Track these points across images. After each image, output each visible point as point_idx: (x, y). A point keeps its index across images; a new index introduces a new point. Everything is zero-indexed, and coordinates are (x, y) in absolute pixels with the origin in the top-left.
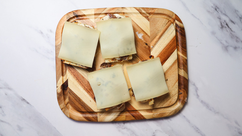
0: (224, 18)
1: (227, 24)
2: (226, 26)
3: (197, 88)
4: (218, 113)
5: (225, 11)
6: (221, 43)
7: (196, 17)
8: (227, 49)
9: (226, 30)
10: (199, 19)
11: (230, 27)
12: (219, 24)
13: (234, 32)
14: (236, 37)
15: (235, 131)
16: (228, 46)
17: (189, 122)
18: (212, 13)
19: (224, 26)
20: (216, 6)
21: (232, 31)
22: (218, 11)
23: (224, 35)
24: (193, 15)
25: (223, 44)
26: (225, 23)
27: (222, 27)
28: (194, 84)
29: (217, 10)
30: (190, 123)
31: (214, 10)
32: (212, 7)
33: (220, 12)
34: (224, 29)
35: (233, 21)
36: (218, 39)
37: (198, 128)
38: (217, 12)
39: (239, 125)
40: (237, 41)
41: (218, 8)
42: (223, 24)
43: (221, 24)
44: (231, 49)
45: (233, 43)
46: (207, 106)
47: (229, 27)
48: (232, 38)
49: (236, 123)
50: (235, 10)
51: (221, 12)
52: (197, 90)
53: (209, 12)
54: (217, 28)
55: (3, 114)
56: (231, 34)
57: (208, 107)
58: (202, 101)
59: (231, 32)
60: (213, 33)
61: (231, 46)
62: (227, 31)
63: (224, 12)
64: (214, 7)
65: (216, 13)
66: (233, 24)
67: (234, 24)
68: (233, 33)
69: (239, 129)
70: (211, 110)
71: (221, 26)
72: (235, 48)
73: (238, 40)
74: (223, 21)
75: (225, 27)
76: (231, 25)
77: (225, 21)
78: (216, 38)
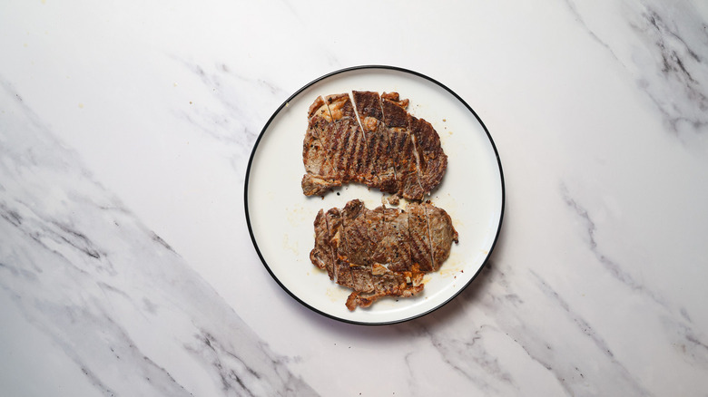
0: (672, 44)
1: (679, 62)
2: (678, 67)
3: (593, 224)
4: (640, 288)
5: (676, 27)
6: (662, 110)
7: (600, 41)
8: (674, 125)
9: (677, 76)
10: (607, 46)
11: (688, 70)
12: (659, 59)
13: (697, 83)
14: (701, 95)
15: (679, 333)
16: (678, 119)
17: (567, 308)
18: (642, 31)
19: (671, 65)
20: (655, 14)
21: (691, 79)
22: (660, 27)
23: (670, 90)
24: (592, 33)
25: (667, 114)
26: (675, 59)
27: (667, 68)
28: (586, 213)
29: (657, 22)
30: (568, 310)
31: (649, 22)
32: (644, 15)
33: (663, 30)
34: (672, 73)
35: (696, 52)
36: (655, 101)
37: (587, 324)
38: (656, 29)
39: (689, 319)
40: (702, 107)
41: (659, 18)
42: (669, 60)
43: (665, 60)
44: (685, 127)
45: (691, 110)
46: (615, 270)
47: (683, 69)
48: (690, 97)
49: (684, 313)
50: (703, 24)
51: (667, 29)
52: (593, 228)
53: (634, 27)
54: (653, 71)
55: (111, 270)
56: (688, 89)
57: (617, 273)
58: (602, 257)
59: (690, 82)
60: (643, 84)
61: (686, 120)
62: (679, 80)
63: (673, 29)
64: (649, 14)
65: (652, 30)
66: (695, 61)
67: (699, 61)
68: (693, 85)
69: (690, 329)
70: (623, 280)
71: (663, 67)
72: (697, 125)
73: (705, 103)
74: (670, 54)
75: (675, 69)
76: (689, 63)
77: (675, 53)
78: (651, 96)
